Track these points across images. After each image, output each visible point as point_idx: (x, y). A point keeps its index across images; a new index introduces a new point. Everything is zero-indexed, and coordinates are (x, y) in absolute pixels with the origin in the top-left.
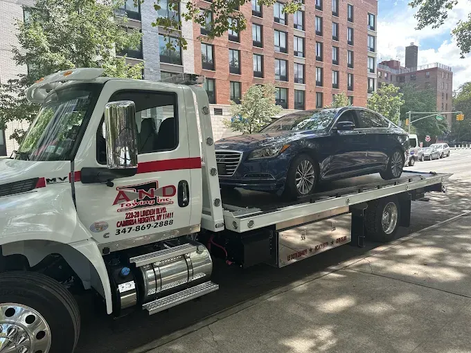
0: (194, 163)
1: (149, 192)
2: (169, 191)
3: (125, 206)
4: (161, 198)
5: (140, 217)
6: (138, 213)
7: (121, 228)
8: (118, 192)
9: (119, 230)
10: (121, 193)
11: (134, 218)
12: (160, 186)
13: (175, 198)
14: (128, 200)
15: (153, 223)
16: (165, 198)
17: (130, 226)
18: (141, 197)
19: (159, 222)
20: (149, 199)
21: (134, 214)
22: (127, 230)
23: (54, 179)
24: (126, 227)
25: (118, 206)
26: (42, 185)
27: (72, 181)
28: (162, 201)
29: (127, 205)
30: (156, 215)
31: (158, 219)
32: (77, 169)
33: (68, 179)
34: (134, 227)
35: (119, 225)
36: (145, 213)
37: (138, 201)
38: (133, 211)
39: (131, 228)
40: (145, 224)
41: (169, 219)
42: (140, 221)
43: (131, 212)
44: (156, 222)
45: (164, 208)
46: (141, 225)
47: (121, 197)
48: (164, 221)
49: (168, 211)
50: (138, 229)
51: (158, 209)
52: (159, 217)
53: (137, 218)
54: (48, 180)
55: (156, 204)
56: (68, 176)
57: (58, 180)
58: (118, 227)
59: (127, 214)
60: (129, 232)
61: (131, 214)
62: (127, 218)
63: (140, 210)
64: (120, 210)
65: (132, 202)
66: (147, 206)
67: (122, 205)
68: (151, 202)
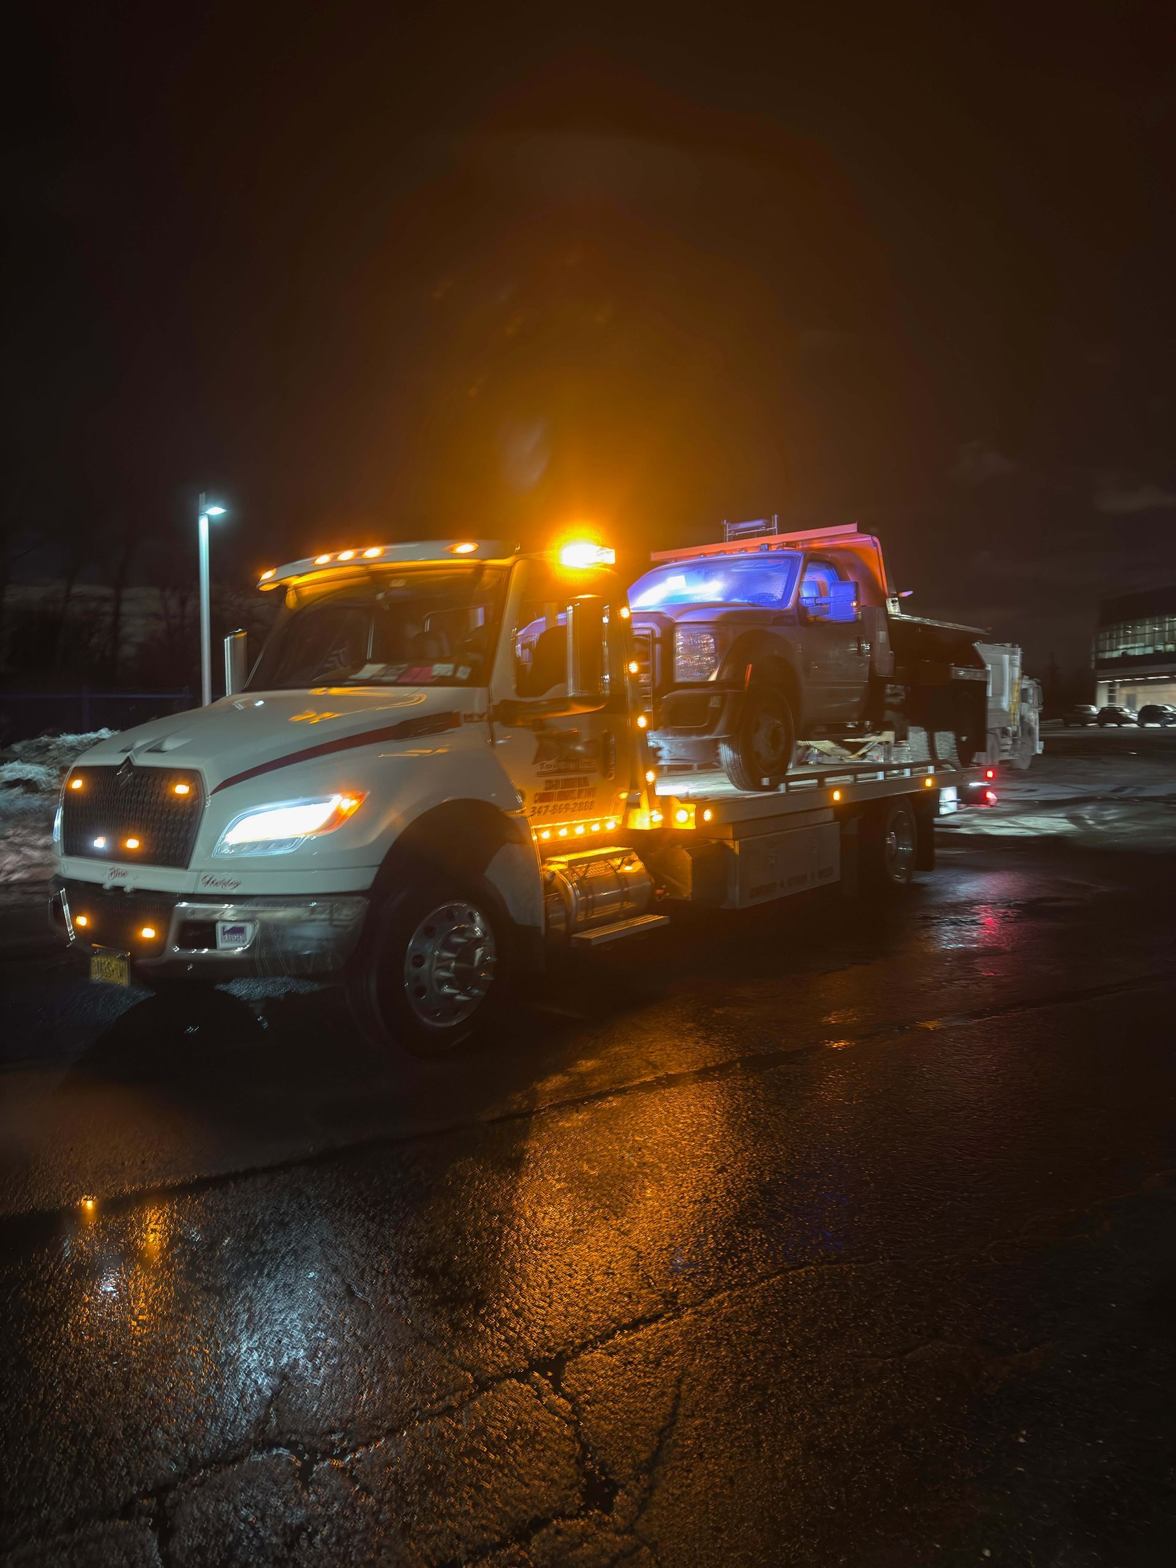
3: (545, 769)
4: (583, 760)
5: (559, 790)
6: (557, 781)
7: (538, 805)
8: (535, 745)
9: (535, 808)
11: (553, 790)
12: (583, 739)
13: (598, 762)
15: (571, 803)
17: (546, 804)
19: (578, 801)
20: (571, 761)
22: (544, 810)
23: (471, 716)
24: (543, 804)
25: (537, 768)
26: (457, 724)
27: (491, 720)
28: (584, 766)
29: (547, 767)
30: (576, 789)
31: (578, 796)
32: (496, 702)
33: (485, 717)
34: (551, 804)
35: (537, 797)
36: (566, 783)
37: (559, 761)
38: (554, 778)
39: (547, 807)
40: (564, 803)
41: (590, 799)
42: (562, 796)
43: (550, 778)
44: (576, 801)
45: (586, 778)
46: (558, 803)
49: (591, 785)
50: (555, 810)
52: (580, 793)
53: (556, 791)
54: (466, 716)
55: (577, 771)
56: (487, 712)
57: (476, 718)
58: (536, 802)
59: (547, 782)
60: (544, 814)
61: (550, 782)
62: (546, 789)
63: (562, 778)
64: (541, 774)
65: (552, 762)
66: (568, 771)
67: (543, 764)
68: (572, 766)
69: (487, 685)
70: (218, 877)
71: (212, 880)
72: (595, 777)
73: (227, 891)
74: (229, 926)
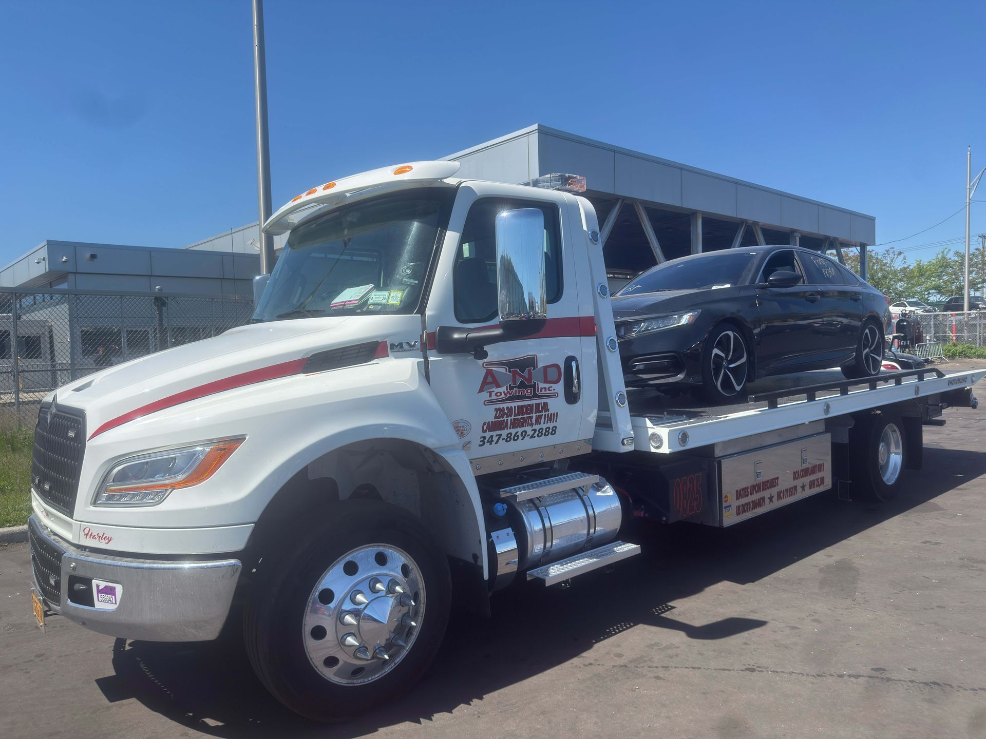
1: (526, 374)
2: (552, 374)
3: (494, 397)
4: (541, 385)
5: (513, 417)
6: (510, 409)
7: (488, 435)
8: (485, 370)
9: (484, 438)
10: (489, 373)
11: (505, 418)
12: (541, 365)
13: (559, 388)
14: (498, 386)
15: (529, 430)
16: (547, 385)
17: (498, 432)
18: (515, 382)
19: (537, 427)
20: (526, 387)
21: (506, 411)
22: (495, 439)
23: (401, 345)
24: (494, 433)
25: (485, 396)
26: (383, 353)
27: (424, 348)
28: (543, 392)
29: (496, 395)
30: (534, 415)
31: (537, 423)
32: (431, 328)
34: (504, 433)
35: (485, 427)
36: (521, 410)
37: (511, 388)
38: (505, 406)
39: (500, 436)
40: (520, 430)
41: (551, 425)
42: (515, 424)
43: (501, 406)
44: (535, 427)
45: (546, 404)
46: (513, 431)
47: (490, 379)
48: (544, 426)
49: (552, 410)
50: (509, 438)
51: (537, 405)
52: (538, 419)
53: (509, 419)
54: (393, 346)
55: (535, 396)
56: (419, 340)
57: (405, 346)
58: (484, 431)
59: (496, 410)
60: (497, 443)
61: (502, 410)
62: (496, 417)
63: (514, 404)
64: (488, 403)
65: (503, 389)
66: (523, 398)
67: (490, 393)
68: (528, 392)
69: (422, 311)
70: (96, 530)
71: (90, 534)
72: (557, 404)
73: (102, 545)
74: (102, 584)
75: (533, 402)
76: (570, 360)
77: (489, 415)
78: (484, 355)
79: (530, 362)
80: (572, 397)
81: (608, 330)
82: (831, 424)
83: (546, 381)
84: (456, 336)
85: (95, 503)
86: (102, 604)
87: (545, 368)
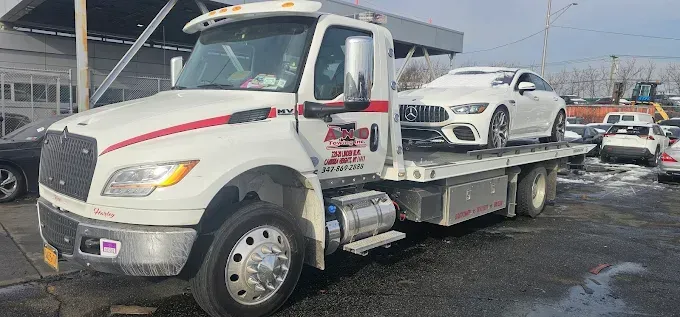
0: (383, 107)
1: (350, 132)
2: (364, 133)
4: (357, 140)
5: (341, 157)
6: (340, 152)
7: (327, 166)
8: (327, 130)
9: (325, 168)
10: (331, 131)
11: (337, 157)
12: (358, 127)
13: (367, 141)
14: (335, 138)
15: (349, 164)
16: (360, 140)
17: (333, 165)
18: (344, 137)
19: (353, 164)
20: (350, 140)
21: (338, 153)
22: (331, 169)
23: (284, 111)
24: (330, 166)
26: (273, 115)
27: (297, 114)
28: (358, 143)
29: (333, 143)
30: (353, 157)
31: (353, 161)
32: (301, 102)
34: (336, 166)
35: (326, 161)
36: (346, 153)
37: (341, 140)
38: (337, 150)
39: (333, 167)
40: (344, 165)
41: (361, 163)
42: (343, 161)
43: (335, 150)
45: (359, 150)
46: (341, 165)
47: (331, 135)
48: (357, 163)
49: (362, 154)
50: (338, 169)
51: (355, 151)
52: (355, 159)
53: (339, 158)
54: (279, 111)
55: (354, 146)
57: (287, 112)
58: (325, 164)
59: (333, 152)
60: (331, 171)
61: (336, 152)
62: (332, 156)
63: (343, 150)
64: (329, 148)
65: (337, 141)
66: (347, 146)
67: (331, 142)
68: (350, 143)
69: (296, 91)
70: (102, 210)
71: (99, 212)
72: (365, 150)
73: (108, 219)
74: (106, 241)
75: (353, 149)
76: (374, 125)
77: (329, 155)
78: (330, 120)
79: (352, 126)
80: (374, 148)
81: (395, 109)
82: (509, 170)
83: (360, 137)
84: (314, 109)
85: (103, 194)
86: (107, 253)
87: (361, 130)
